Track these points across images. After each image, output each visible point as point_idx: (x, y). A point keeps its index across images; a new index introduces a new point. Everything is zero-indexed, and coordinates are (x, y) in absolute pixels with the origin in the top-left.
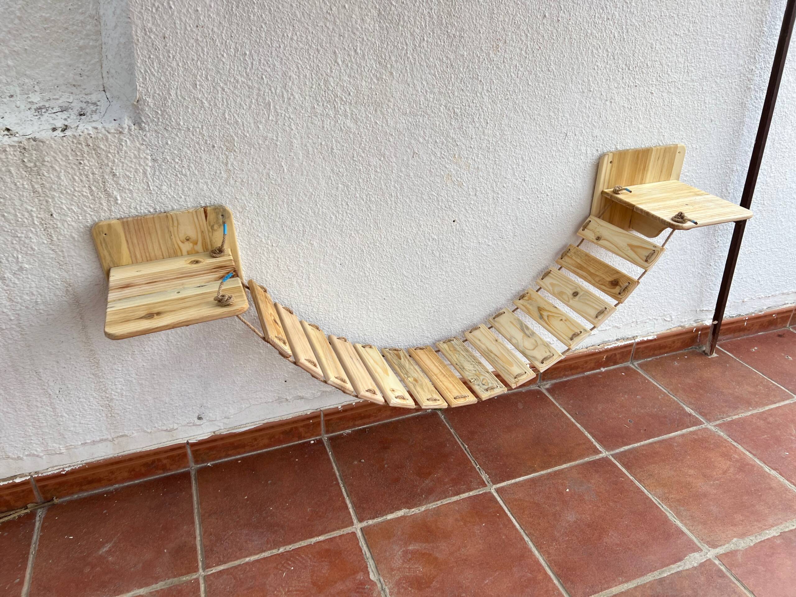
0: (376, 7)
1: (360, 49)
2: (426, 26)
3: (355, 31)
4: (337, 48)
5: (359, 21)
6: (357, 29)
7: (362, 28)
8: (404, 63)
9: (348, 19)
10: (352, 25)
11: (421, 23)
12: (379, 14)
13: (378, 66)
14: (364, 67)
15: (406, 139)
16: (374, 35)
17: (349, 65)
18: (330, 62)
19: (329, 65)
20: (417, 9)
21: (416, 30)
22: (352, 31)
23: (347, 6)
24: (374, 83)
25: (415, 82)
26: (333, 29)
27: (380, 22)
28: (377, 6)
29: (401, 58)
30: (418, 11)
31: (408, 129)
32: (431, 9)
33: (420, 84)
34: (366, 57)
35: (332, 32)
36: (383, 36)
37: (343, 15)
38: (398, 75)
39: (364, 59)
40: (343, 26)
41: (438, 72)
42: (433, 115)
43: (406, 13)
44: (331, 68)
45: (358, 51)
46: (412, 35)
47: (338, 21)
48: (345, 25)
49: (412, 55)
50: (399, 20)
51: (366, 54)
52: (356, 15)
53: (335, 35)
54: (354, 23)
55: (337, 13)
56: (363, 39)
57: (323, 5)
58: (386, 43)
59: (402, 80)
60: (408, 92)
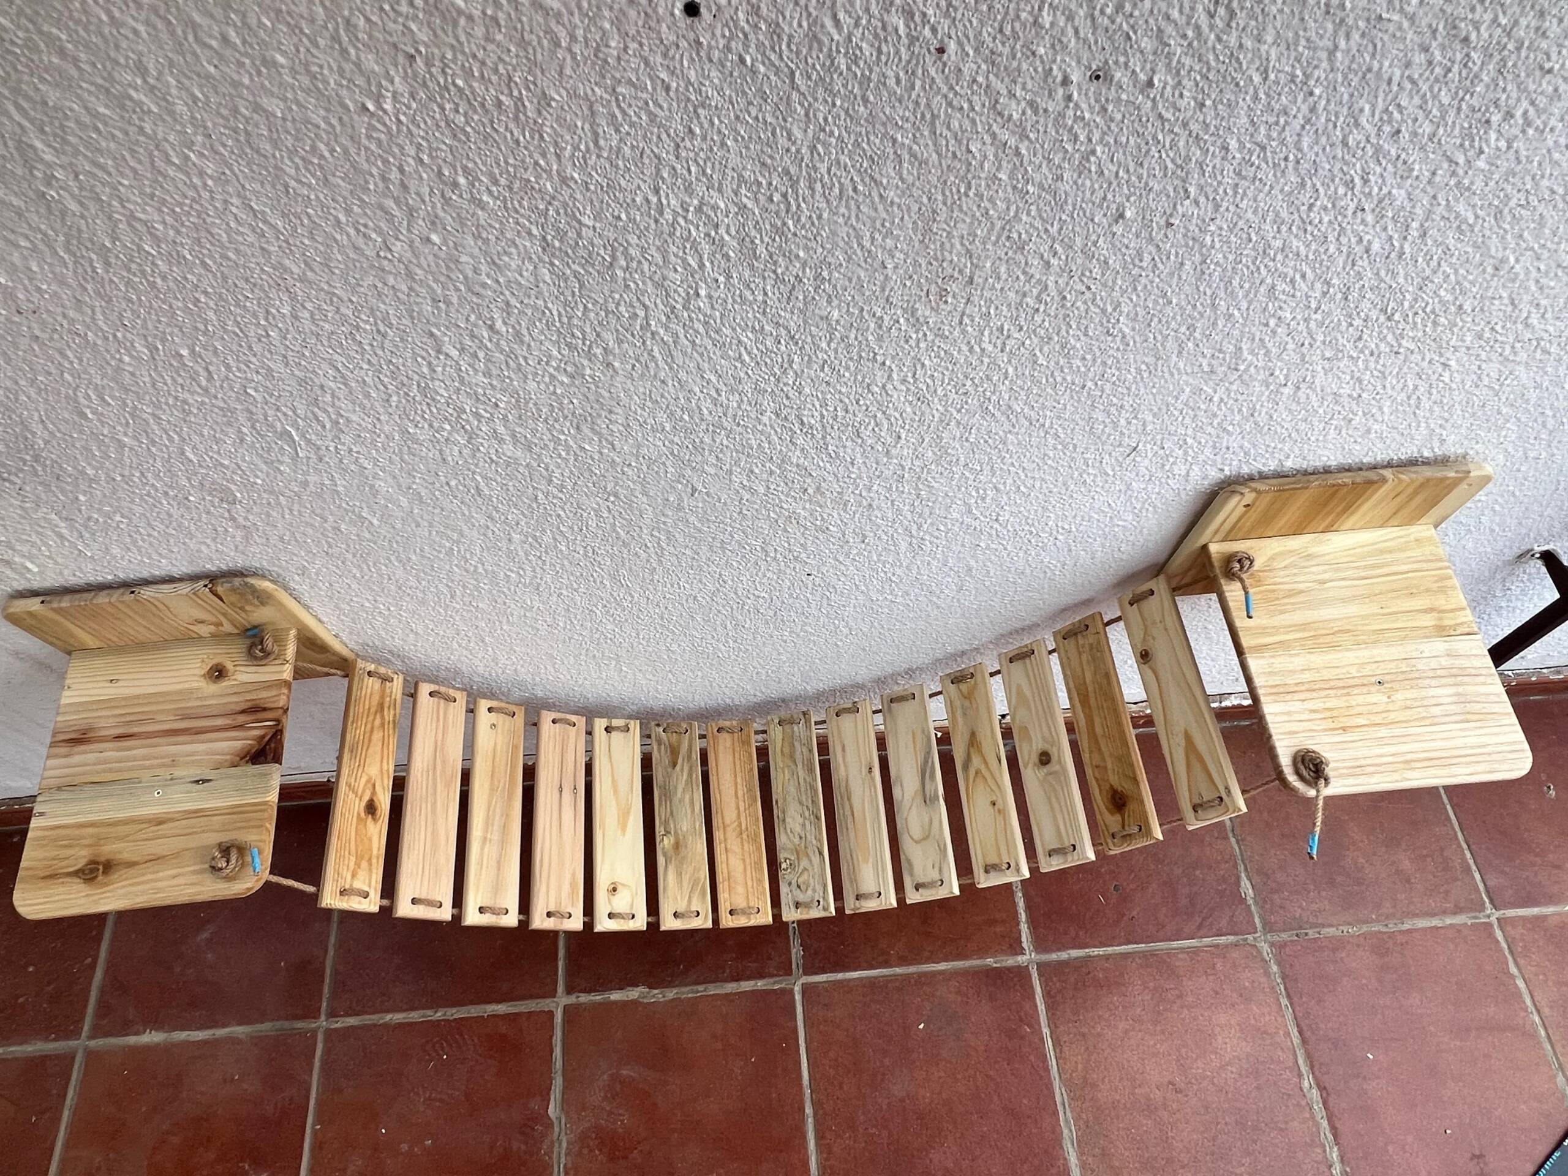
0: (530, 233)
1: (505, 323)
2: (702, 266)
3: (478, 289)
4: (437, 326)
5: (484, 268)
6: (484, 285)
7: (498, 282)
8: (644, 343)
9: (448, 267)
10: (466, 278)
11: (684, 260)
12: (546, 245)
13: (566, 352)
14: (525, 358)
15: (671, 469)
16: (540, 293)
17: (481, 355)
18: (424, 354)
19: (423, 358)
20: (666, 229)
21: (672, 275)
22: (469, 290)
23: (435, 238)
24: (562, 383)
25: (682, 375)
26: (411, 289)
27: (552, 264)
28: (535, 231)
29: (633, 335)
30: (671, 234)
31: (672, 453)
32: (717, 226)
33: (698, 380)
34: (527, 339)
35: (408, 295)
36: (568, 293)
37: (431, 258)
38: (629, 367)
39: (522, 342)
40: (436, 281)
41: (749, 353)
42: (740, 429)
43: (634, 240)
44: (430, 364)
45: (499, 325)
46: (657, 285)
47: (419, 272)
48: (442, 279)
49: (667, 328)
50: (614, 257)
51: (525, 332)
52: (472, 256)
53: (419, 300)
54: (470, 274)
55: (409, 255)
56: (508, 304)
57: (360, 242)
58: (581, 308)
59: (643, 375)
60: (662, 396)
